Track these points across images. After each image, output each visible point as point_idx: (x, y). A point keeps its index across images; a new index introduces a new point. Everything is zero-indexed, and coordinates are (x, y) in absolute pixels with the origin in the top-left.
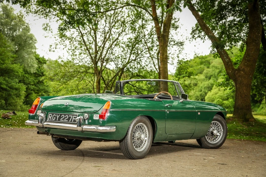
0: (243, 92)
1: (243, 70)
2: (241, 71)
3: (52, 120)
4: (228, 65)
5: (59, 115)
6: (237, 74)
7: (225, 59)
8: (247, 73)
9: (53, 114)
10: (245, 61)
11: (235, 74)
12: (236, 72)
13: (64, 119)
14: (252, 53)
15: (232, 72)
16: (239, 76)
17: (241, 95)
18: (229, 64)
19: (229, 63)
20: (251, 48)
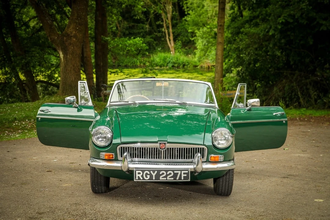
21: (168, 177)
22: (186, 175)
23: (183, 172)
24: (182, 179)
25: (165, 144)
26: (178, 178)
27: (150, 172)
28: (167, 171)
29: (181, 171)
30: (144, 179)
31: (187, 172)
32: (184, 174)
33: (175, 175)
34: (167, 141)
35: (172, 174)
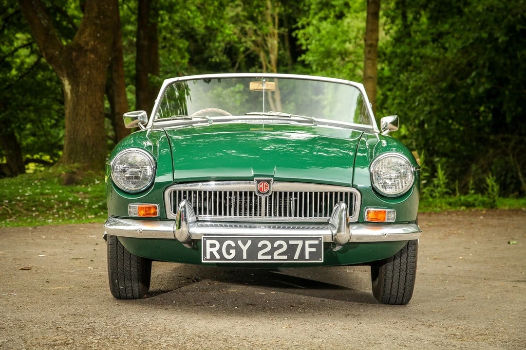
21: (276, 253)
22: (314, 250)
23: (307, 243)
24: (307, 257)
25: (269, 182)
26: (296, 257)
27: (236, 243)
28: (272, 240)
29: (304, 239)
30: (222, 258)
31: (317, 242)
32: (311, 246)
33: (292, 249)
34: (272, 176)
35: (285, 248)
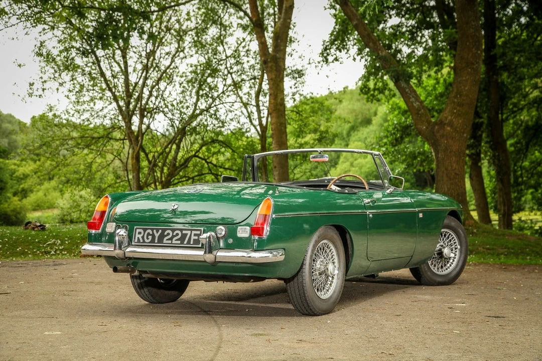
0: (452, 167)
1: (451, 124)
2: (446, 126)
3: (144, 242)
4: (418, 114)
5: (160, 231)
6: (438, 132)
7: (412, 102)
8: (458, 129)
9: (145, 230)
10: (452, 105)
11: (433, 133)
12: (436, 127)
13: (171, 239)
14: (466, 88)
15: (427, 128)
16: (443, 136)
17: (447, 174)
18: (420, 112)
19: (420, 110)
20: (464, 78)
